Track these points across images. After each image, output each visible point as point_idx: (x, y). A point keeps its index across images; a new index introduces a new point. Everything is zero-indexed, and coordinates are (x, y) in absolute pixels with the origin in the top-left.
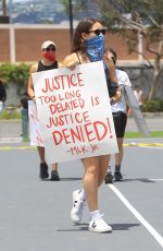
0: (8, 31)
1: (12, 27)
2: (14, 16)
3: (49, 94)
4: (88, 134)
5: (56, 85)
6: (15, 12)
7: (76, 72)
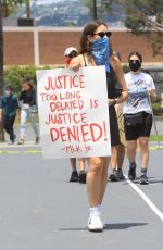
0: (32, 33)
1: (36, 30)
2: (38, 19)
3: (51, 92)
4: (84, 134)
5: (58, 84)
6: (39, 15)
7: (79, 73)
